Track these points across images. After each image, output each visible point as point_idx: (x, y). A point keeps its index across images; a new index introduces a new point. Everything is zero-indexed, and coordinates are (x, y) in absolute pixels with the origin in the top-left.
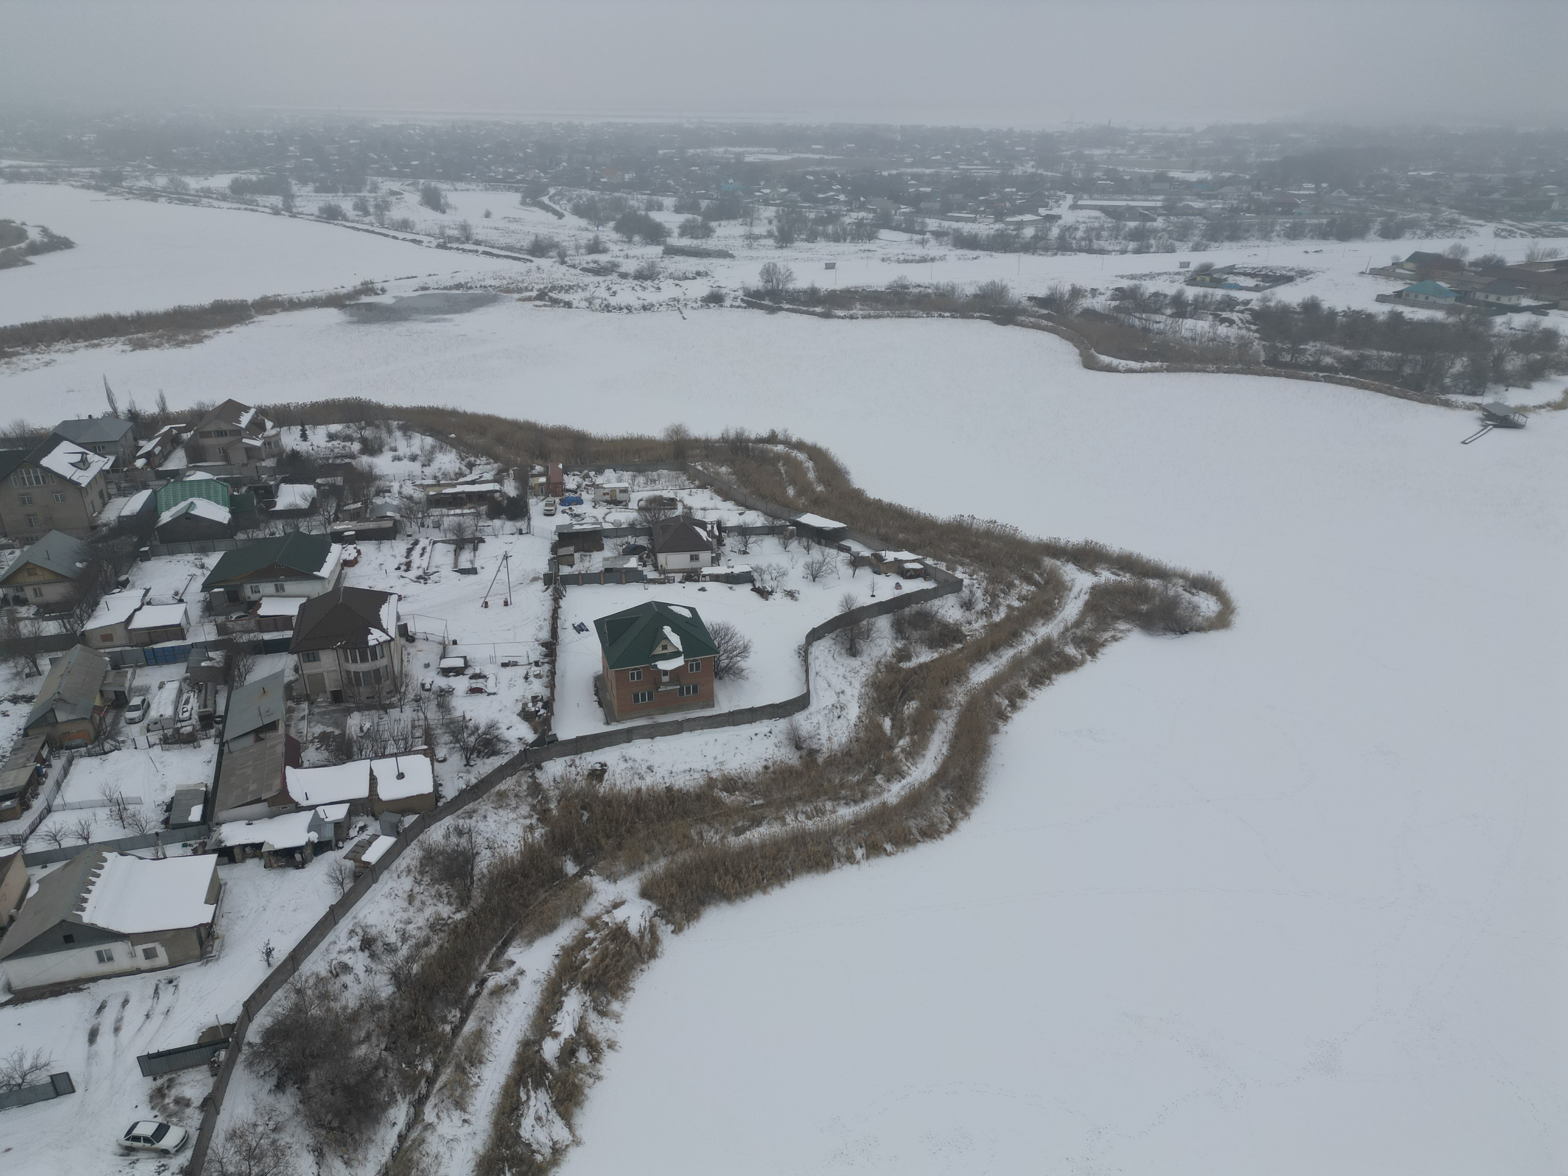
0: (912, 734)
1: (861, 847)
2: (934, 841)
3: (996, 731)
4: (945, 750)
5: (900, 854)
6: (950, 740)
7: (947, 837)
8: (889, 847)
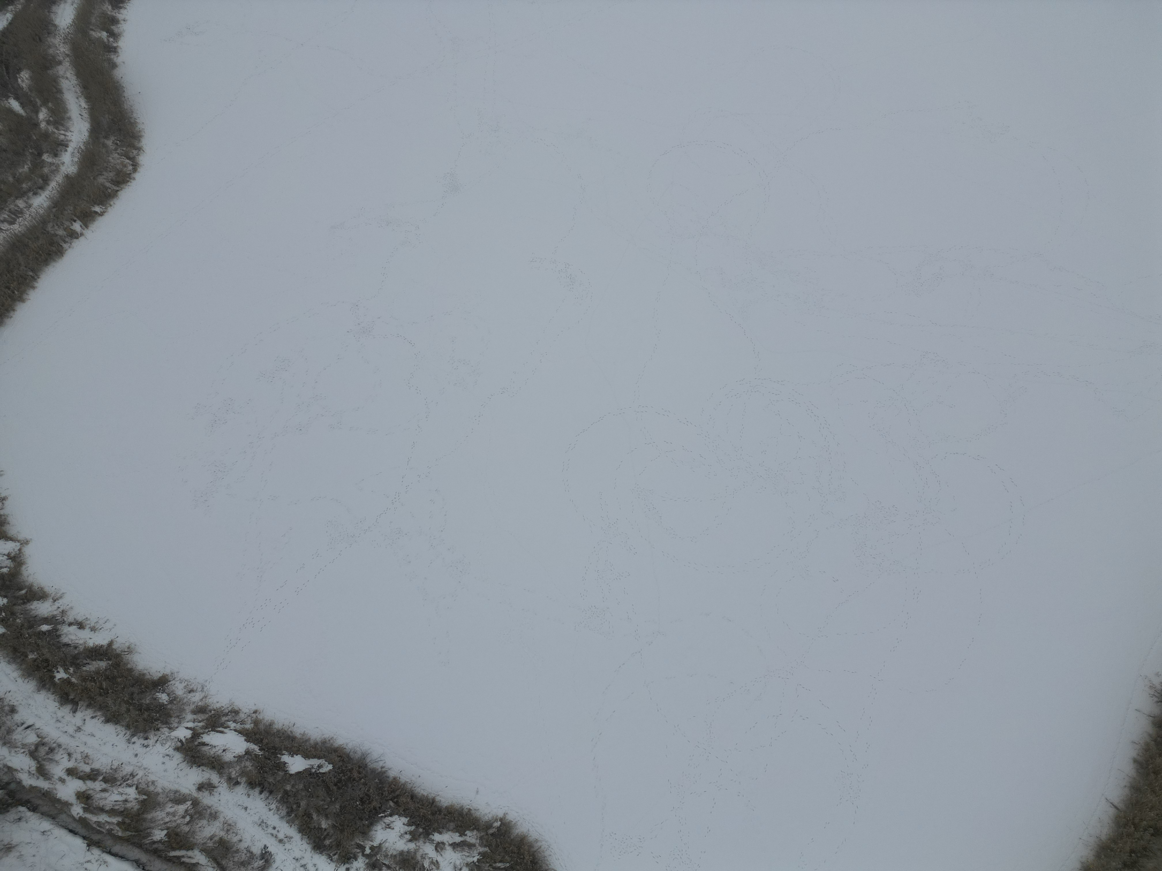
0: (45, 103)
1: (75, 221)
2: (129, 184)
3: (114, 66)
4: (84, 104)
5: (109, 209)
6: (82, 93)
7: (137, 175)
8: (97, 209)
